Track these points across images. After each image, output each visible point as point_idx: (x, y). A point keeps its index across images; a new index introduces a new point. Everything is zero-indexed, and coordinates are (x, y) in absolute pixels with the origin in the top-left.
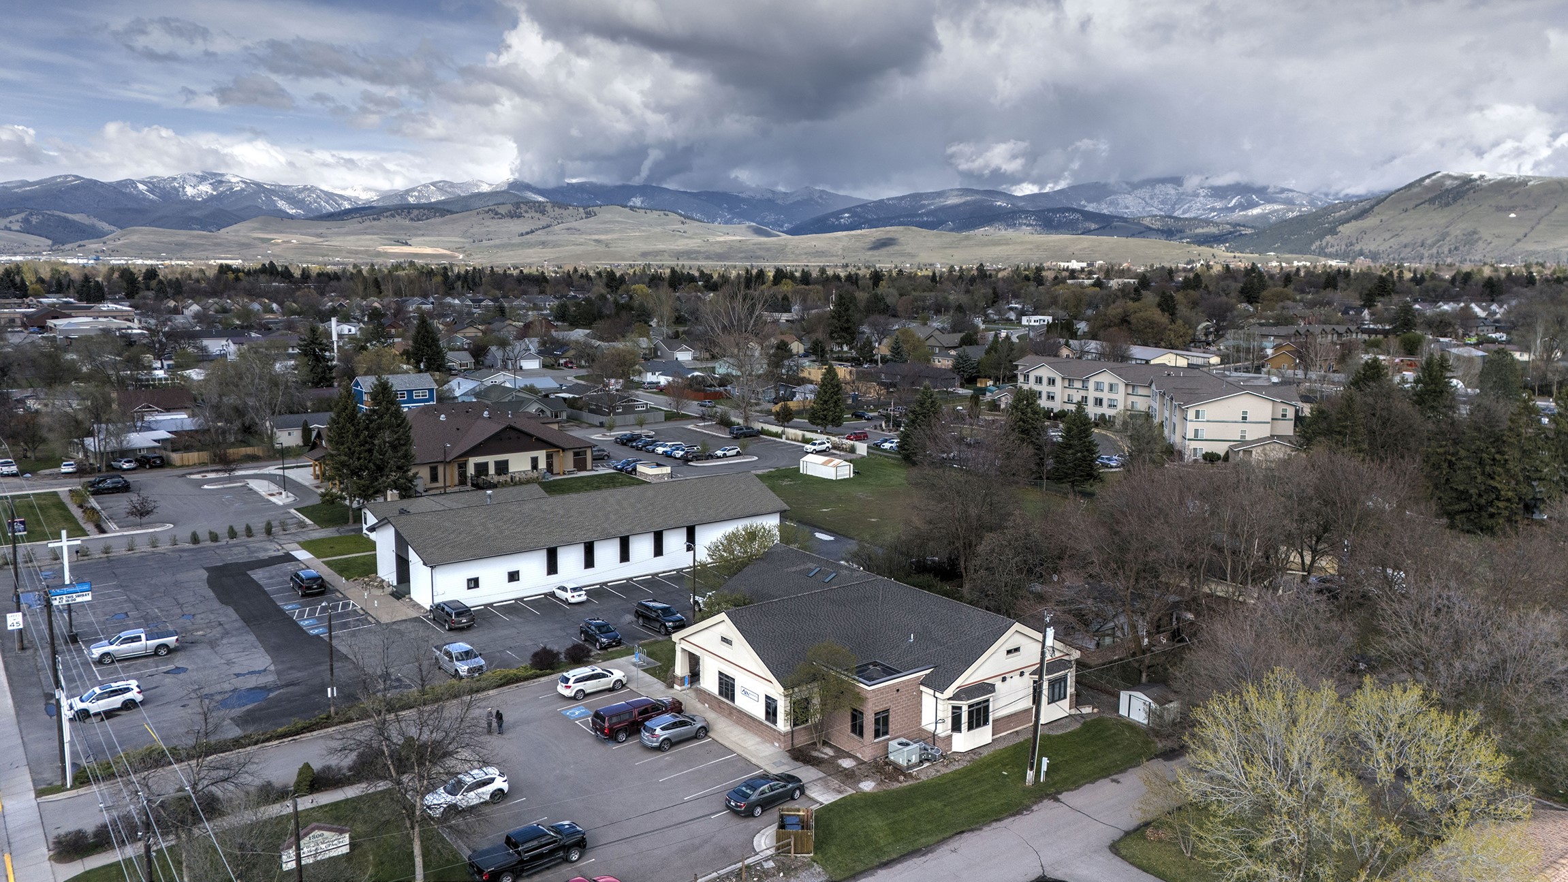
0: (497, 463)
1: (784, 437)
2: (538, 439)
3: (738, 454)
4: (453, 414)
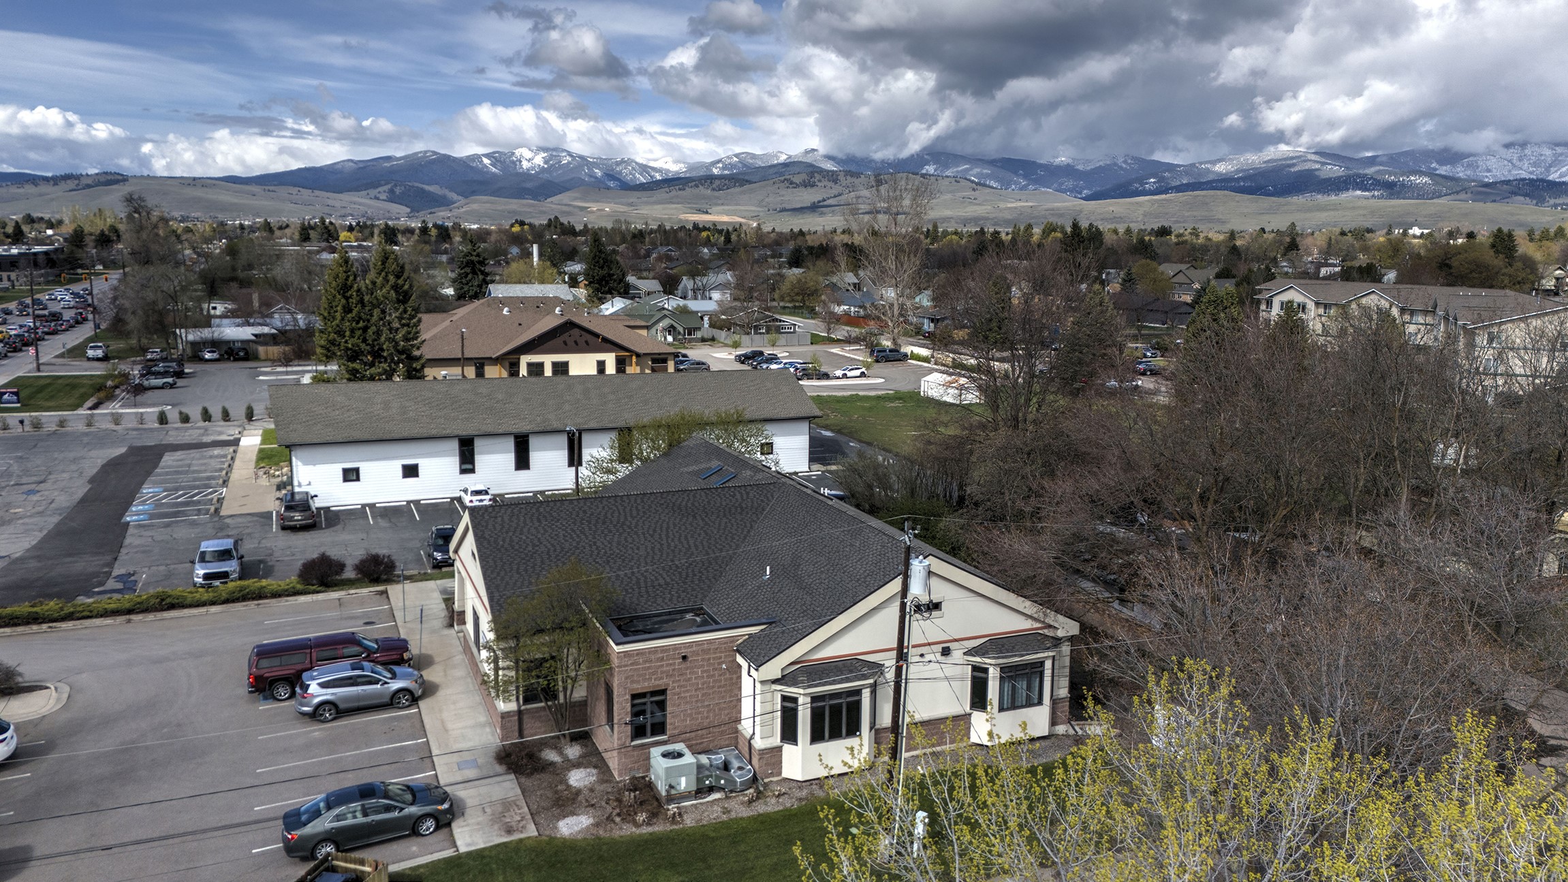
0: (555, 364)
1: (933, 360)
4: (520, 308)
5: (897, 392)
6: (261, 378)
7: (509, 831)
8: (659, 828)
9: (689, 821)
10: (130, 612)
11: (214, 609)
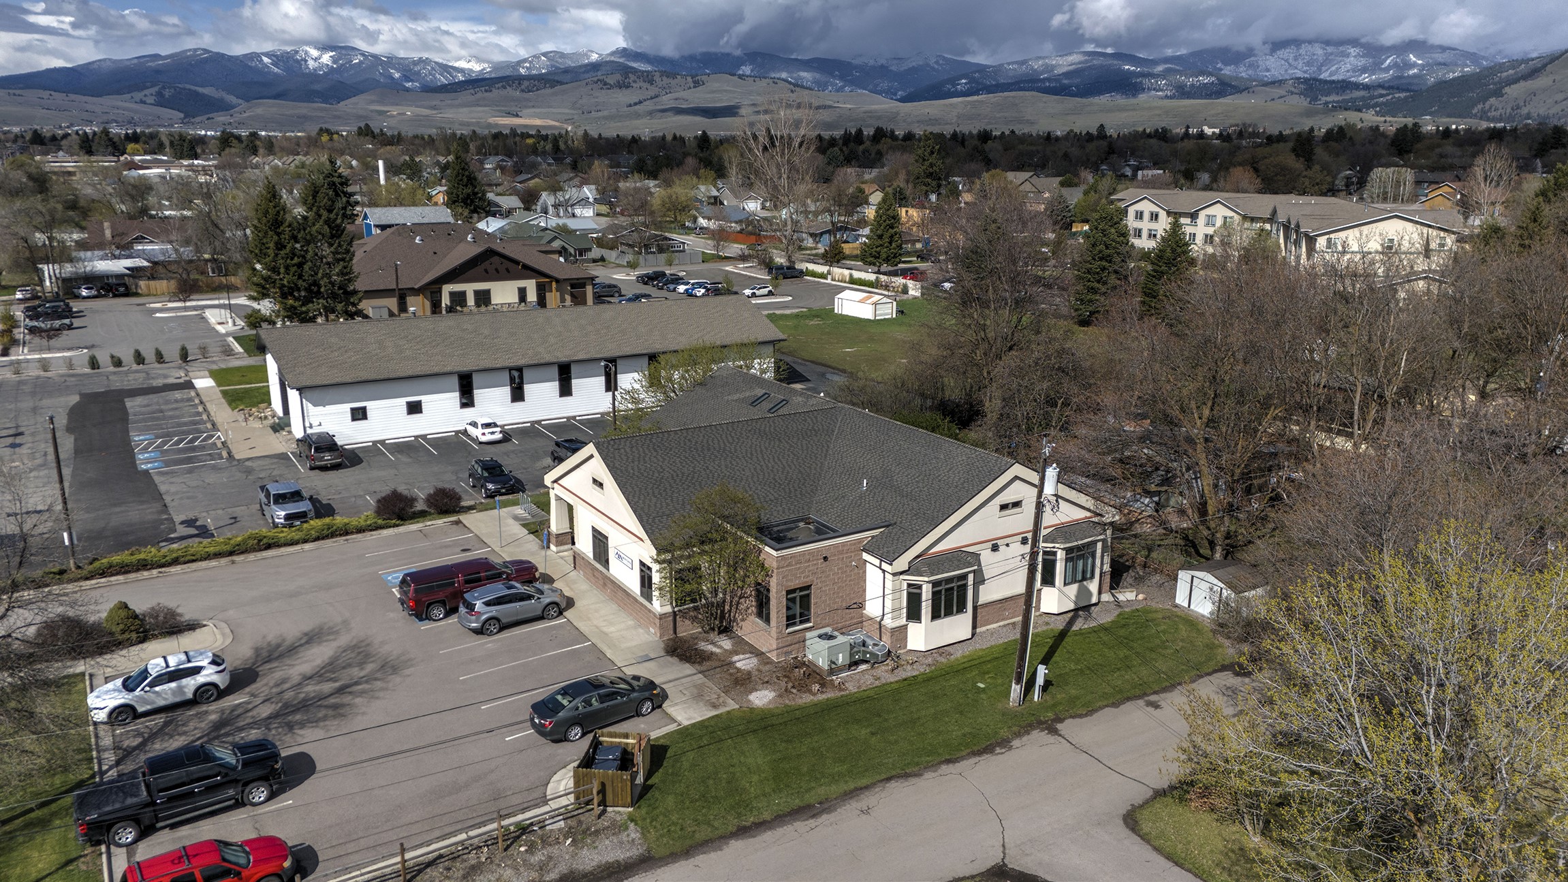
0: (477, 293)
1: (829, 277)
2: (526, 267)
3: (770, 293)
4: (431, 236)
5: (810, 309)
6: (158, 315)
7: (715, 706)
8: (830, 694)
9: (852, 688)
10: (231, 553)
11: (307, 546)
